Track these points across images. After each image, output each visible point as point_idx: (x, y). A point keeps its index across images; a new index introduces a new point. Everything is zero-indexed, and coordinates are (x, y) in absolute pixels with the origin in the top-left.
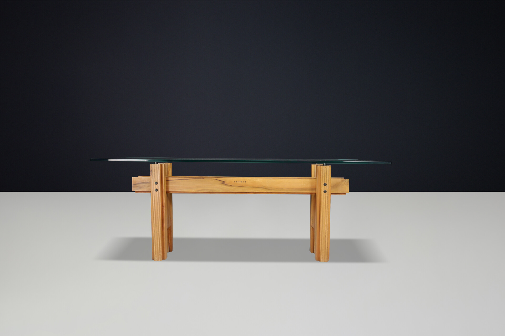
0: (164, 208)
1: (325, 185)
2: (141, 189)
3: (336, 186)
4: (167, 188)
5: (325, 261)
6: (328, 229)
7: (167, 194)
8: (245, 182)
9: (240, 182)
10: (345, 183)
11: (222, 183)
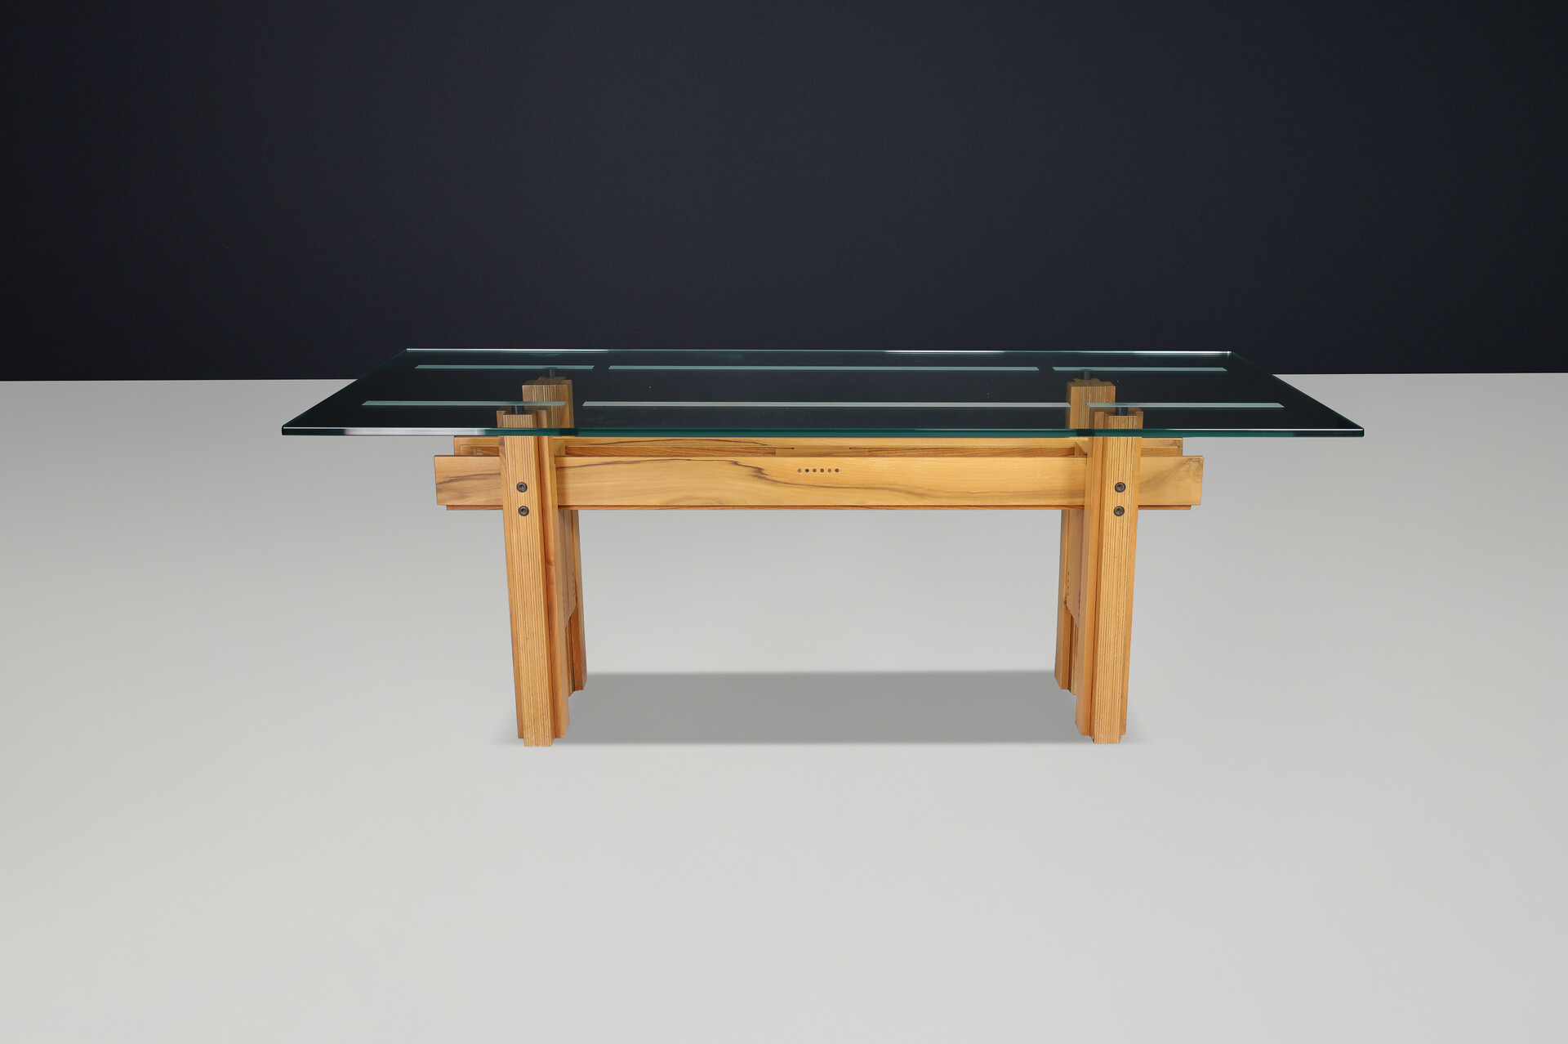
0: (553, 569)
1: (1120, 487)
2: (467, 497)
3: (1156, 481)
4: (561, 493)
5: (1111, 741)
6: (1125, 638)
7: (562, 516)
8: (837, 470)
9: (818, 470)
10: (1188, 471)
11: (754, 474)
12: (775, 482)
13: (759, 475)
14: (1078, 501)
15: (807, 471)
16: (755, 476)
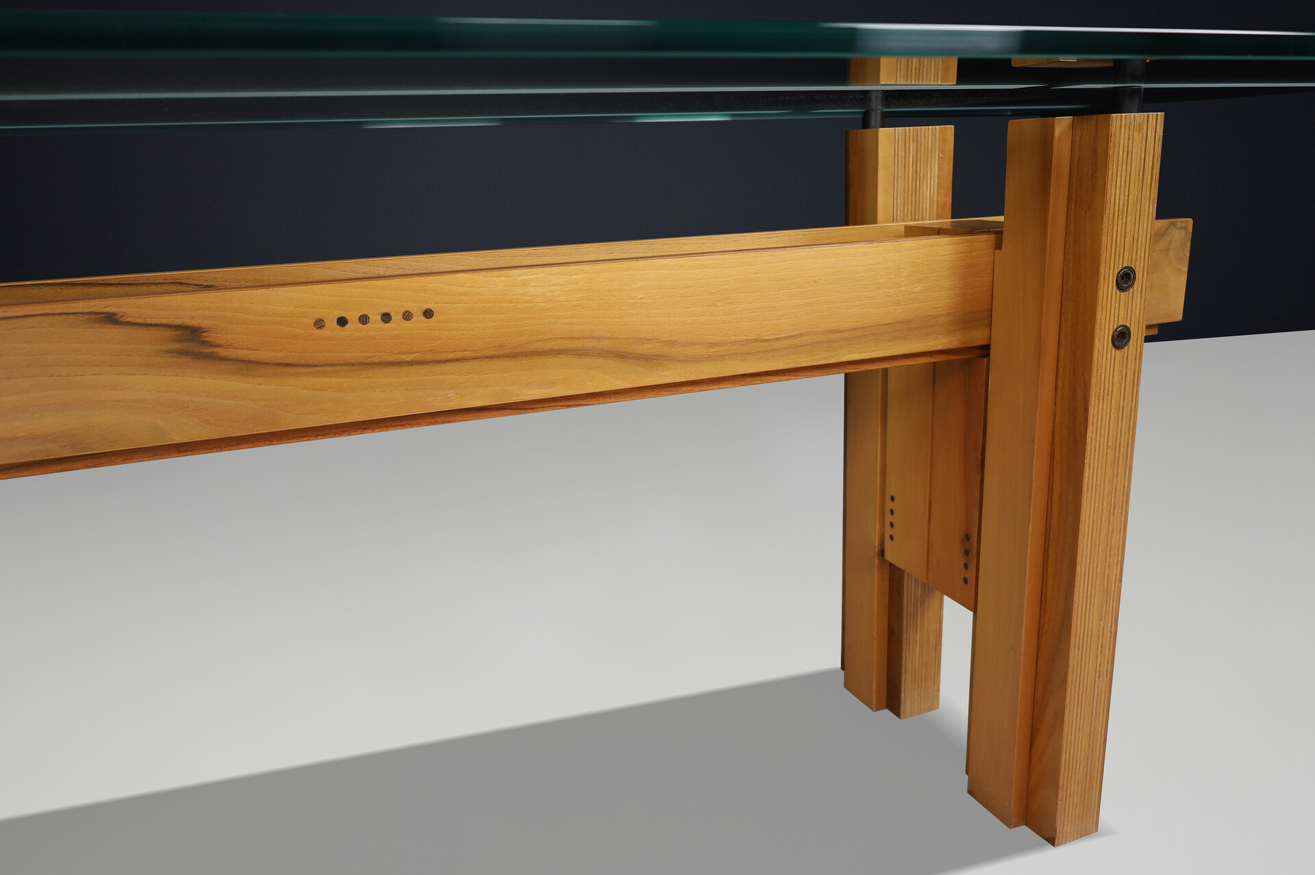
1: (1125, 279)
8: (429, 314)
9: (375, 318)
10: (1168, 250)
11: (178, 346)
12: (248, 366)
13: (195, 348)
14: (977, 337)
15: (342, 322)
16: (181, 353)
